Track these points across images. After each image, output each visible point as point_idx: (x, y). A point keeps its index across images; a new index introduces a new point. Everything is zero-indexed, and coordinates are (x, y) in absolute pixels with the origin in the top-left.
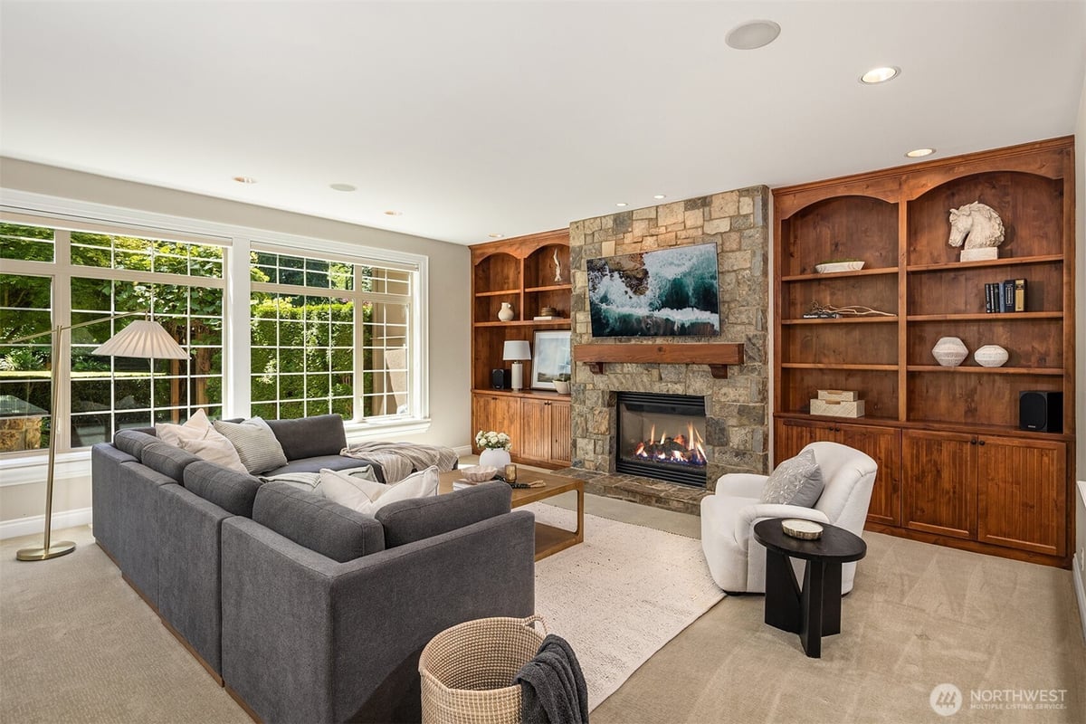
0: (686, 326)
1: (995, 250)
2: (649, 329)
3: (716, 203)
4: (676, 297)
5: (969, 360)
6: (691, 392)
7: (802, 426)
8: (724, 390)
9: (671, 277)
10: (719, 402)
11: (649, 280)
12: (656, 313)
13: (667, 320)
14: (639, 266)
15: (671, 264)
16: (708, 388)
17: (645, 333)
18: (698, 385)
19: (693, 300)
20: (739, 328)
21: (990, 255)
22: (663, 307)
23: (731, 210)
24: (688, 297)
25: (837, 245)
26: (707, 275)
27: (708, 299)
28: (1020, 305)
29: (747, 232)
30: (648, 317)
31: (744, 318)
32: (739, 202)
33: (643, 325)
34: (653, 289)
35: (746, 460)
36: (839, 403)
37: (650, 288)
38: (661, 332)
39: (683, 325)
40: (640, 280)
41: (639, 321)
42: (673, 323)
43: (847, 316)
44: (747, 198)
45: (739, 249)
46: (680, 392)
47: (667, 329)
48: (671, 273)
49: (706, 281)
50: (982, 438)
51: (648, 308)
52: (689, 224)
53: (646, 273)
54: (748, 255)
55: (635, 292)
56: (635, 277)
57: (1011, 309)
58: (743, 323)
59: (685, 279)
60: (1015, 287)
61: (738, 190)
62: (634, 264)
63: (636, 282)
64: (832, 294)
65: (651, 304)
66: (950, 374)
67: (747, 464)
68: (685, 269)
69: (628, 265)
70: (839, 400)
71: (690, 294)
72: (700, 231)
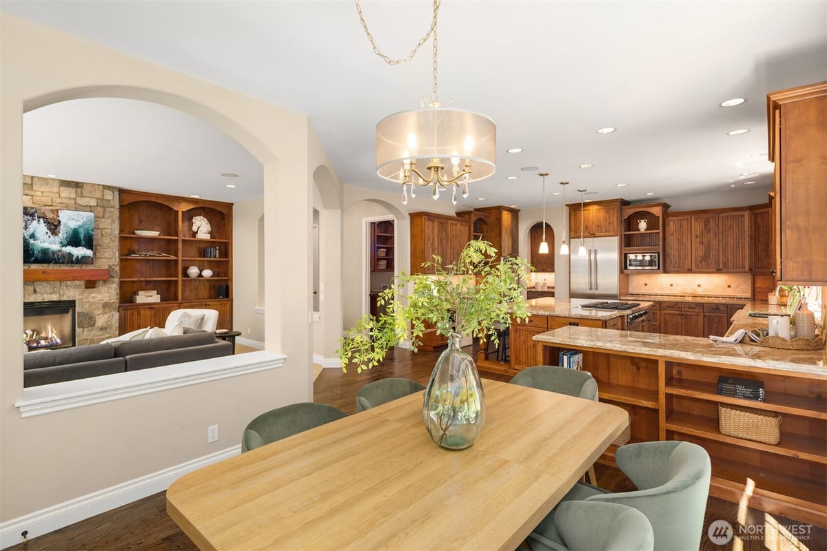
0: (79, 258)
1: (209, 235)
2: (59, 259)
3: (87, 189)
4: (74, 240)
5: (200, 275)
6: (65, 298)
7: (133, 309)
8: (93, 295)
9: (73, 227)
10: (88, 302)
11: (61, 227)
12: (64, 249)
13: (70, 253)
14: (55, 217)
15: (73, 219)
16: (79, 294)
17: (57, 262)
18: (71, 293)
19: (83, 242)
20: (103, 260)
21: (208, 237)
22: (68, 245)
23: (99, 195)
24: (81, 240)
25: (141, 221)
26: (90, 229)
27: (89, 244)
28: (217, 256)
29: (108, 209)
30: (59, 251)
31: (107, 255)
32: (103, 191)
33: (56, 256)
34: (63, 233)
35: (108, 331)
36: (151, 296)
37: (61, 232)
38: (66, 261)
39: (78, 257)
40: (56, 226)
41: (53, 253)
42: (73, 256)
43: (153, 256)
44: (109, 191)
45: (103, 217)
46: (55, 299)
47: (69, 259)
48: (73, 225)
49: (90, 232)
50: (208, 303)
51: (59, 245)
52: (63, 195)
53: (59, 222)
54: (109, 221)
55: (52, 234)
56: (53, 224)
57: (215, 257)
58: (106, 258)
59: (79, 230)
60: (216, 250)
61: (104, 185)
62: (53, 215)
63: (53, 227)
64: (139, 245)
65: (61, 243)
66: (194, 280)
67: (107, 333)
68: (80, 223)
69: (50, 215)
70: (151, 295)
71: (82, 238)
72: (73, 202)
